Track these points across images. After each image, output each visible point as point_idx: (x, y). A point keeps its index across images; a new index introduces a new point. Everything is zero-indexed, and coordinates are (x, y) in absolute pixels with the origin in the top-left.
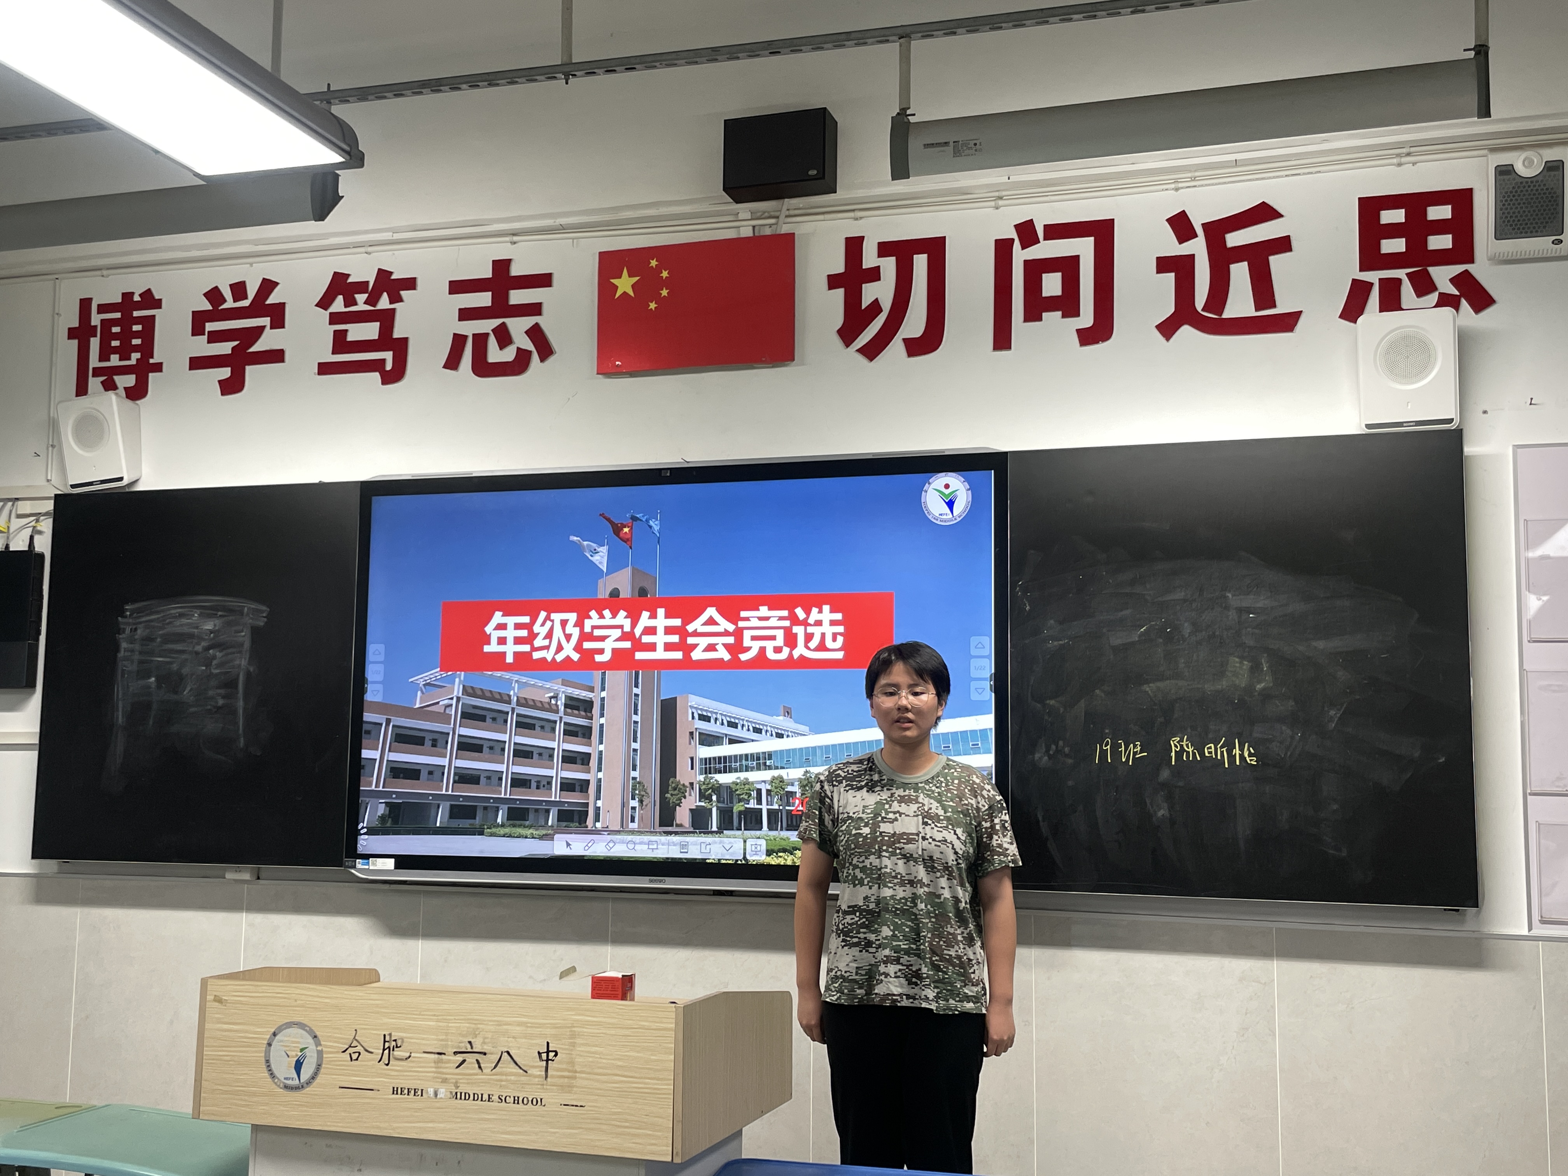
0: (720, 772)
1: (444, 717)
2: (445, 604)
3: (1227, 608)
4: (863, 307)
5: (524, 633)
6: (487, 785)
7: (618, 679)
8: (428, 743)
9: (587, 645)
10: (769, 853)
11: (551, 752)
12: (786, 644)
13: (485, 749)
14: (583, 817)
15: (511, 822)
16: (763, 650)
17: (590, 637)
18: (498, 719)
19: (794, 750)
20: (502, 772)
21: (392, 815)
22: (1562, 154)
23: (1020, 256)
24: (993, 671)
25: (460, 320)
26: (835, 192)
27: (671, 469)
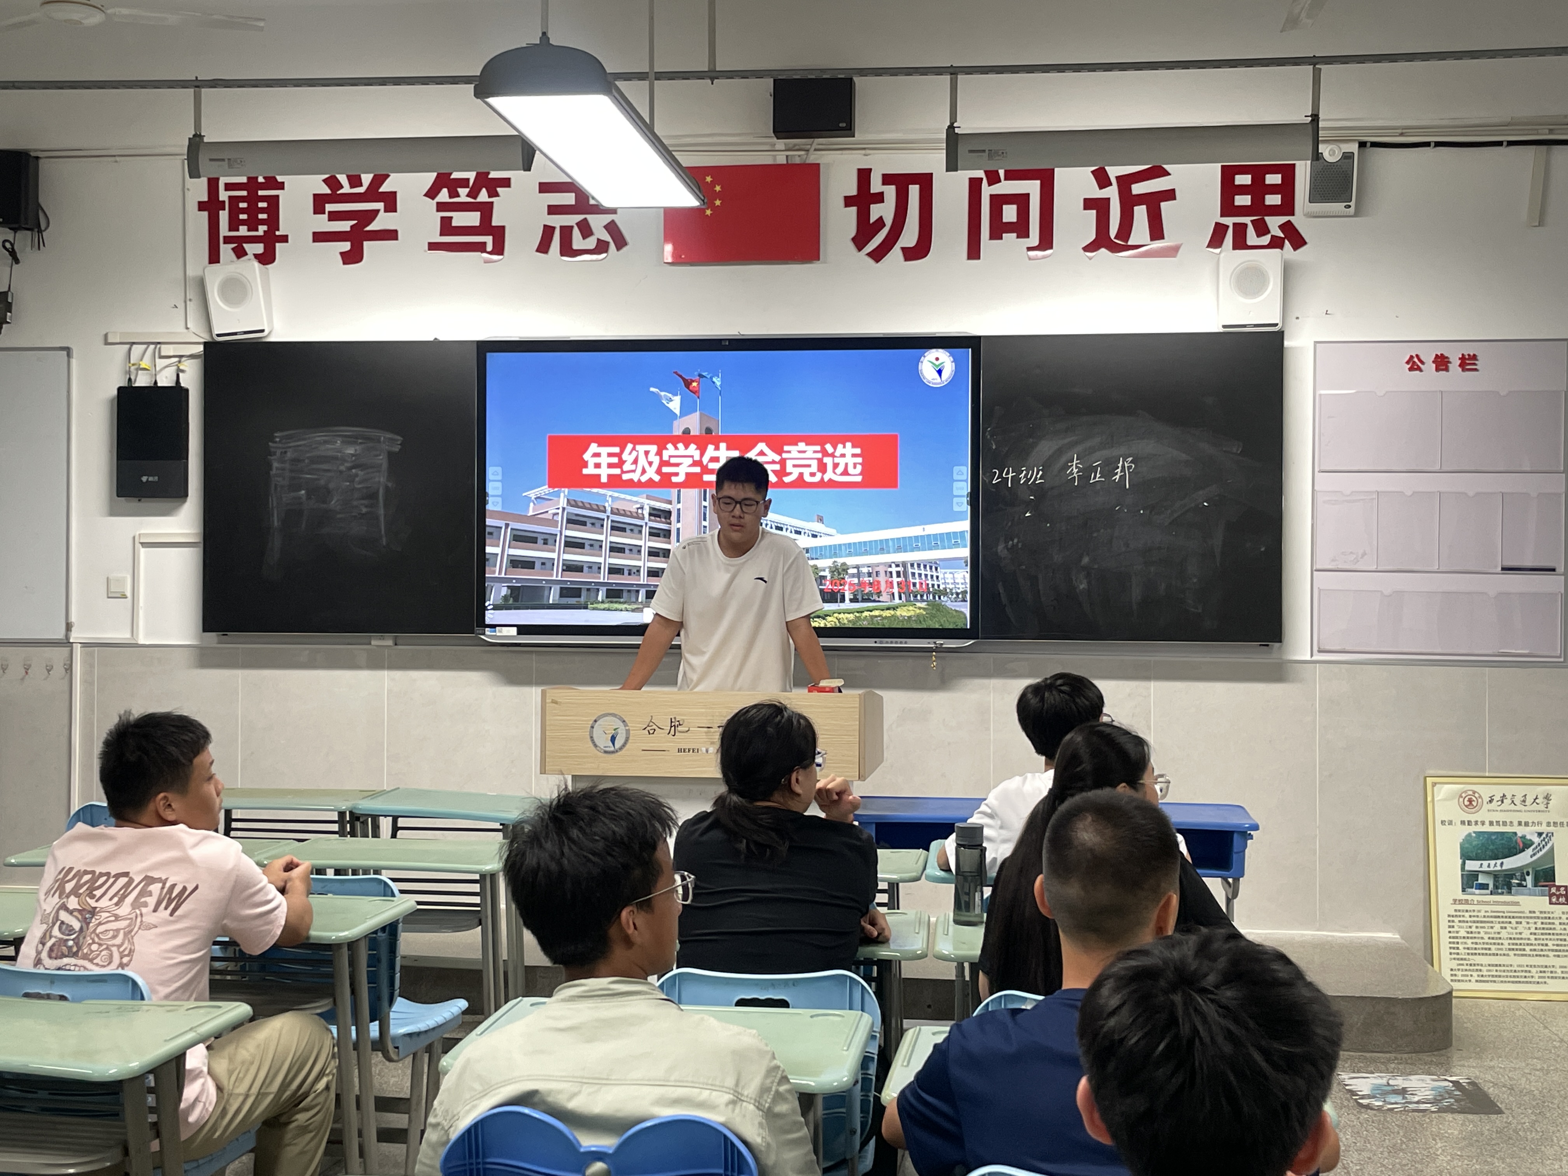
1: (553, 523)
2: (550, 437)
4: (872, 221)
5: (615, 460)
6: (589, 572)
7: (691, 495)
8: (540, 541)
9: (665, 470)
11: (639, 548)
12: (819, 470)
13: (587, 546)
15: (609, 599)
16: (801, 475)
17: (668, 464)
18: (597, 524)
19: (826, 547)
20: (601, 563)
21: (513, 595)
22: (1354, 148)
23: (987, 191)
24: (969, 491)
25: (549, 213)
26: (854, 136)
27: (729, 340)
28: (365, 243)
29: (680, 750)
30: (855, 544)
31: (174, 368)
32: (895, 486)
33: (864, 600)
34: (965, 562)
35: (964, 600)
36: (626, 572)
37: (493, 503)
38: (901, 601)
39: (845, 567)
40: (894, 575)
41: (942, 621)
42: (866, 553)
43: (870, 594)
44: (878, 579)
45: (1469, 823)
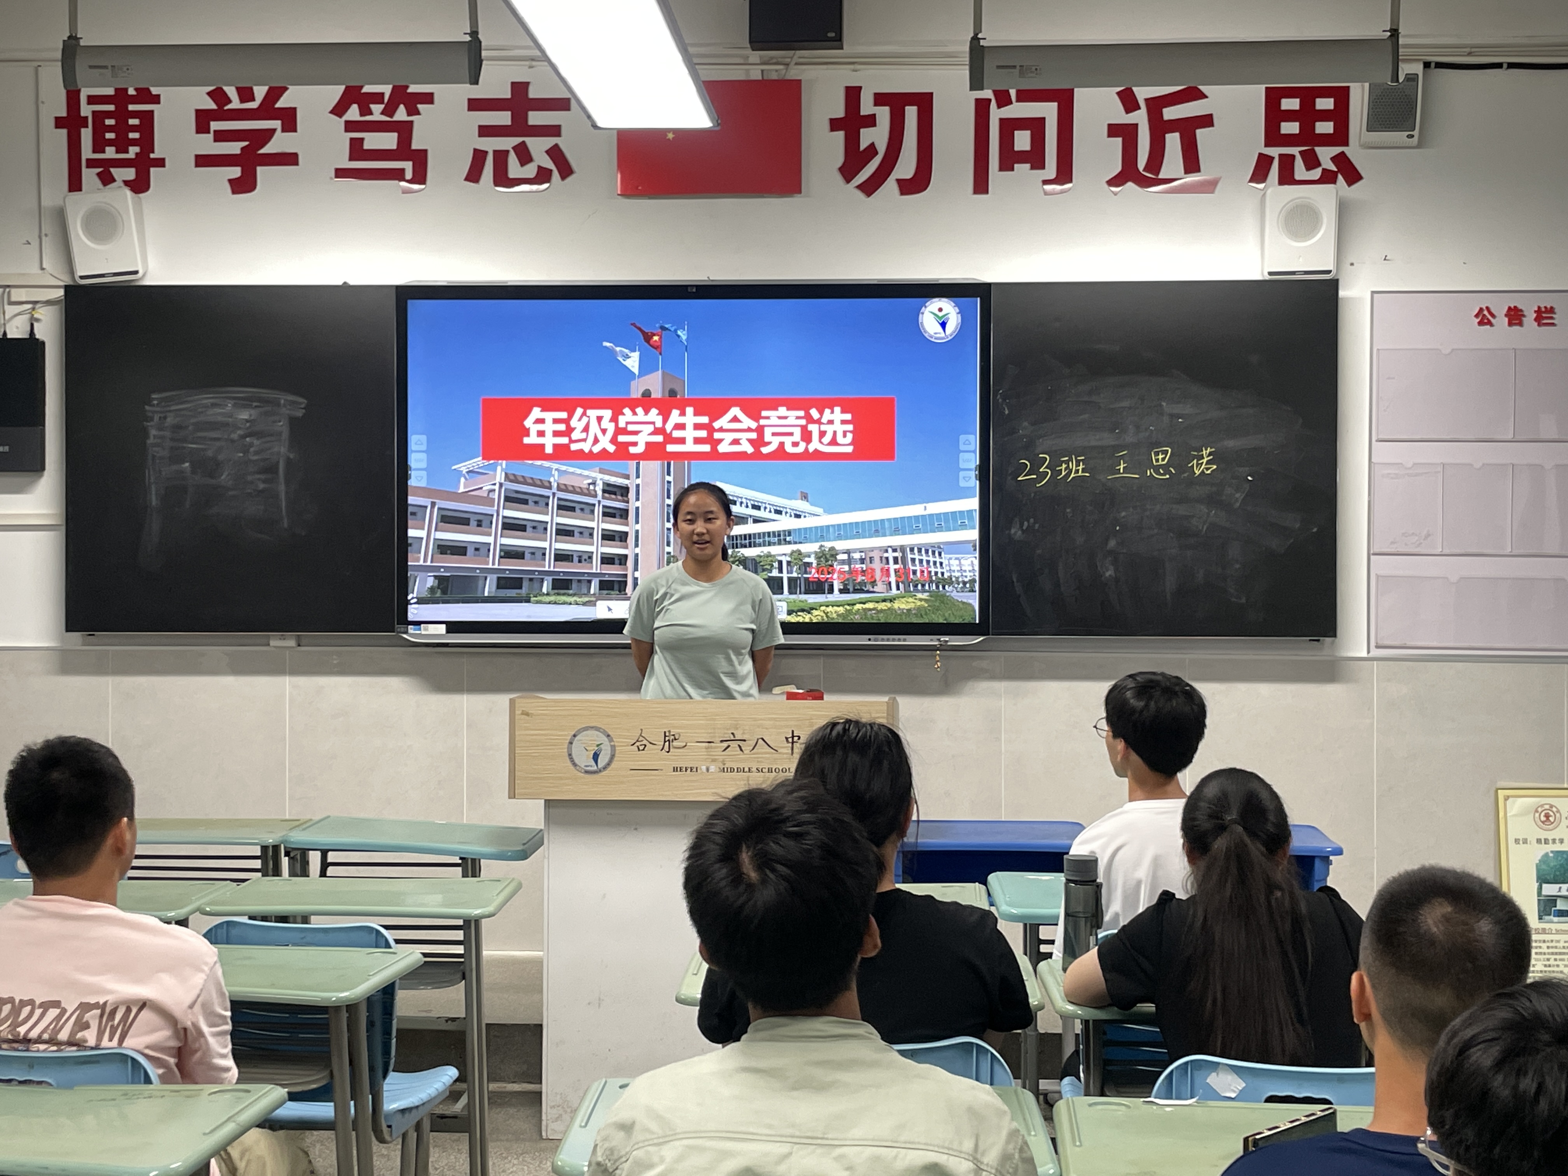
0: (745, 547)
1: (489, 501)
2: (484, 400)
3: (1162, 414)
4: (862, 148)
5: (562, 427)
6: (531, 559)
7: (651, 468)
8: (473, 523)
9: (622, 438)
10: (790, 613)
11: (591, 531)
12: (802, 439)
13: (529, 529)
14: (622, 588)
15: (556, 591)
16: (782, 444)
17: (624, 431)
18: (541, 502)
19: (811, 528)
20: (545, 549)
21: (441, 587)
22: (1418, 68)
23: (996, 114)
24: (978, 463)
25: (480, 135)
26: (842, 48)
27: (697, 286)
28: (259, 169)
29: (675, 769)
30: (845, 525)
31: (28, 316)
32: (892, 457)
33: (856, 591)
34: (973, 546)
35: (972, 591)
36: (576, 559)
37: (416, 477)
38: (899, 592)
39: (833, 553)
40: (891, 561)
41: (947, 615)
42: (858, 536)
43: (863, 583)
44: (873, 566)
45: (1546, 841)
